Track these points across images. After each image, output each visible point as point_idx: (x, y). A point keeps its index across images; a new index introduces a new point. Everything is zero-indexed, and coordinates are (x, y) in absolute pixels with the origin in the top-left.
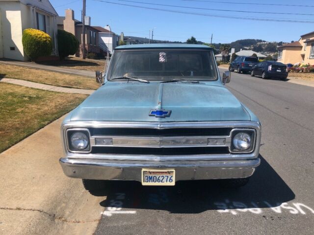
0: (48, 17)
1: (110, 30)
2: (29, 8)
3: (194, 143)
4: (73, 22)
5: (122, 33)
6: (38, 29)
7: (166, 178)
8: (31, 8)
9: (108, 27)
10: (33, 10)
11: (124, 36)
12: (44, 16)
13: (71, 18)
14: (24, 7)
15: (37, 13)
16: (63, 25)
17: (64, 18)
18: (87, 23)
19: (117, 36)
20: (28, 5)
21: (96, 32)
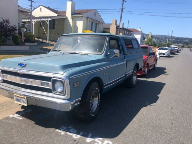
0: (98, 24)
1: (140, 31)
2: (87, 19)
3: (35, 84)
4: (116, 26)
5: (151, 32)
6: (92, 30)
7: (23, 101)
8: (89, 19)
9: (140, 29)
10: (89, 20)
11: (152, 34)
12: (96, 23)
13: (115, 24)
14: (85, 19)
15: (92, 22)
16: (110, 28)
17: (111, 24)
18: (121, 27)
19: (144, 34)
20: (87, 18)
21: (129, 31)
